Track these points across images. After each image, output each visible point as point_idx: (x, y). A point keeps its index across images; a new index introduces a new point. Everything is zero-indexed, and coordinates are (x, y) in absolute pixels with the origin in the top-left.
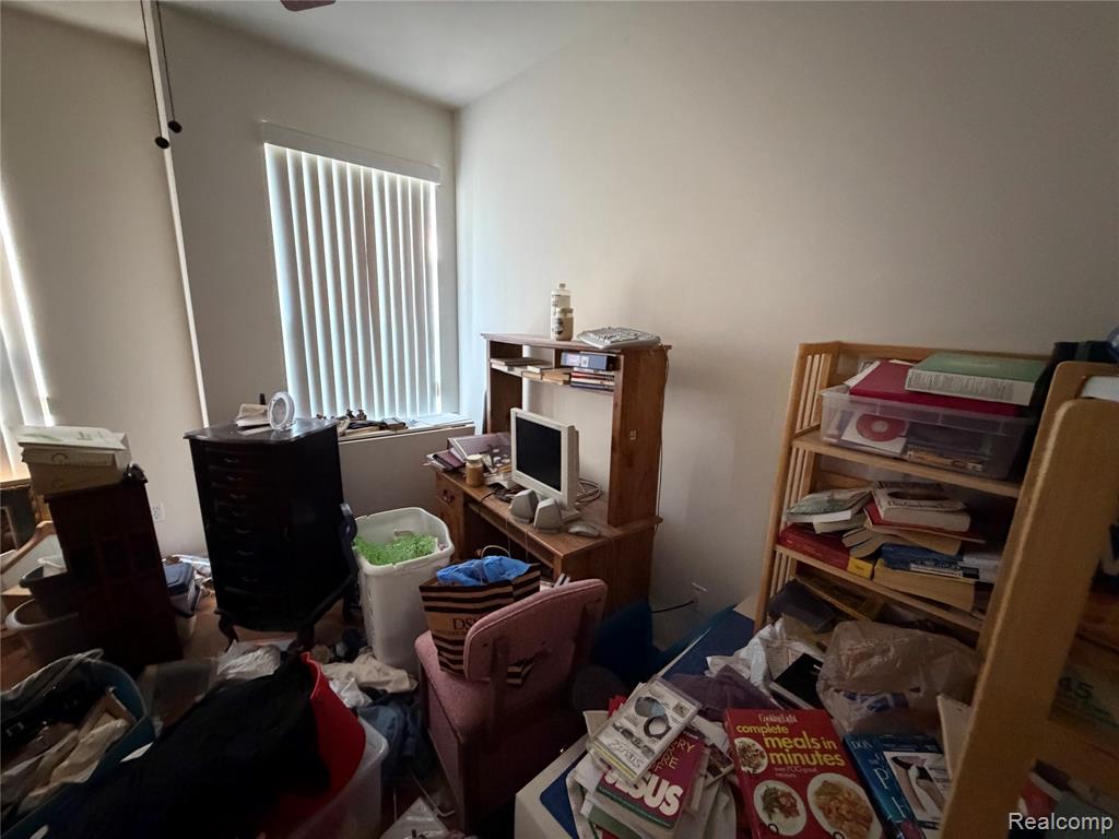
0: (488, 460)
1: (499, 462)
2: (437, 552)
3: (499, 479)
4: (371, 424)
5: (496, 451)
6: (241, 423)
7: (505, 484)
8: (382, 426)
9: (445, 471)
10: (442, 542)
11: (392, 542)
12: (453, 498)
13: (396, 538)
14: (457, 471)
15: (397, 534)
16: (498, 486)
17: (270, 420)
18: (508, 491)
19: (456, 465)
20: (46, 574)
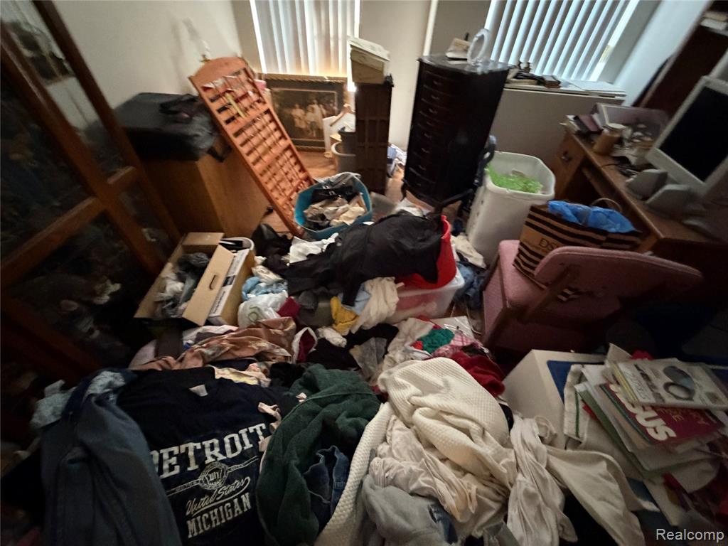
0: (628, 132)
1: (638, 138)
2: (539, 194)
3: (630, 153)
4: (533, 78)
5: (642, 126)
6: (450, 55)
7: (633, 160)
8: (540, 81)
9: (579, 134)
10: (545, 189)
11: (508, 176)
12: (570, 159)
13: (511, 175)
14: (588, 135)
15: (514, 172)
16: (624, 160)
17: (468, 56)
18: (633, 167)
19: (592, 128)
20: (347, 130)
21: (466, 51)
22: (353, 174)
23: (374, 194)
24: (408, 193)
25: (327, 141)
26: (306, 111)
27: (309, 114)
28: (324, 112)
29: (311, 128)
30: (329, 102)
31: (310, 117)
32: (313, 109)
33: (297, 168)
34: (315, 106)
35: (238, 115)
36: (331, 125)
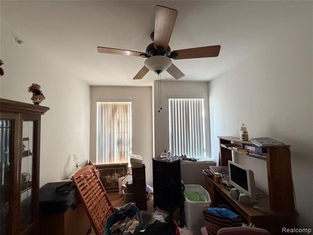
0: (221, 175)
1: (225, 176)
2: (206, 201)
3: (225, 182)
4: (188, 159)
5: (224, 172)
6: (161, 157)
7: (227, 184)
8: (190, 160)
9: (208, 176)
10: (207, 198)
11: (193, 194)
12: (210, 185)
13: (194, 193)
14: (212, 176)
16: (224, 184)
18: (229, 187)
19: (211, 175)
20: (129, 183)
21: (166, 155)
22: (132, 203)
23: (142, 211)
24: (157, 207)
25: (120, 187)
26: (112, 176)
27: (113, 177)
28: (119, 175)
29: (113, 182)
30: (121, 172)
31: (113, 178)
32: (114, 175)
33: (107, 204)
34: (116, 174)
35: (87, 186)
36: (122, 181)
